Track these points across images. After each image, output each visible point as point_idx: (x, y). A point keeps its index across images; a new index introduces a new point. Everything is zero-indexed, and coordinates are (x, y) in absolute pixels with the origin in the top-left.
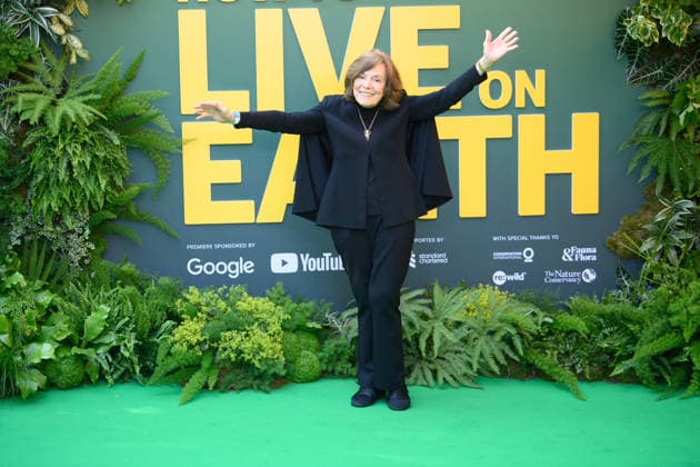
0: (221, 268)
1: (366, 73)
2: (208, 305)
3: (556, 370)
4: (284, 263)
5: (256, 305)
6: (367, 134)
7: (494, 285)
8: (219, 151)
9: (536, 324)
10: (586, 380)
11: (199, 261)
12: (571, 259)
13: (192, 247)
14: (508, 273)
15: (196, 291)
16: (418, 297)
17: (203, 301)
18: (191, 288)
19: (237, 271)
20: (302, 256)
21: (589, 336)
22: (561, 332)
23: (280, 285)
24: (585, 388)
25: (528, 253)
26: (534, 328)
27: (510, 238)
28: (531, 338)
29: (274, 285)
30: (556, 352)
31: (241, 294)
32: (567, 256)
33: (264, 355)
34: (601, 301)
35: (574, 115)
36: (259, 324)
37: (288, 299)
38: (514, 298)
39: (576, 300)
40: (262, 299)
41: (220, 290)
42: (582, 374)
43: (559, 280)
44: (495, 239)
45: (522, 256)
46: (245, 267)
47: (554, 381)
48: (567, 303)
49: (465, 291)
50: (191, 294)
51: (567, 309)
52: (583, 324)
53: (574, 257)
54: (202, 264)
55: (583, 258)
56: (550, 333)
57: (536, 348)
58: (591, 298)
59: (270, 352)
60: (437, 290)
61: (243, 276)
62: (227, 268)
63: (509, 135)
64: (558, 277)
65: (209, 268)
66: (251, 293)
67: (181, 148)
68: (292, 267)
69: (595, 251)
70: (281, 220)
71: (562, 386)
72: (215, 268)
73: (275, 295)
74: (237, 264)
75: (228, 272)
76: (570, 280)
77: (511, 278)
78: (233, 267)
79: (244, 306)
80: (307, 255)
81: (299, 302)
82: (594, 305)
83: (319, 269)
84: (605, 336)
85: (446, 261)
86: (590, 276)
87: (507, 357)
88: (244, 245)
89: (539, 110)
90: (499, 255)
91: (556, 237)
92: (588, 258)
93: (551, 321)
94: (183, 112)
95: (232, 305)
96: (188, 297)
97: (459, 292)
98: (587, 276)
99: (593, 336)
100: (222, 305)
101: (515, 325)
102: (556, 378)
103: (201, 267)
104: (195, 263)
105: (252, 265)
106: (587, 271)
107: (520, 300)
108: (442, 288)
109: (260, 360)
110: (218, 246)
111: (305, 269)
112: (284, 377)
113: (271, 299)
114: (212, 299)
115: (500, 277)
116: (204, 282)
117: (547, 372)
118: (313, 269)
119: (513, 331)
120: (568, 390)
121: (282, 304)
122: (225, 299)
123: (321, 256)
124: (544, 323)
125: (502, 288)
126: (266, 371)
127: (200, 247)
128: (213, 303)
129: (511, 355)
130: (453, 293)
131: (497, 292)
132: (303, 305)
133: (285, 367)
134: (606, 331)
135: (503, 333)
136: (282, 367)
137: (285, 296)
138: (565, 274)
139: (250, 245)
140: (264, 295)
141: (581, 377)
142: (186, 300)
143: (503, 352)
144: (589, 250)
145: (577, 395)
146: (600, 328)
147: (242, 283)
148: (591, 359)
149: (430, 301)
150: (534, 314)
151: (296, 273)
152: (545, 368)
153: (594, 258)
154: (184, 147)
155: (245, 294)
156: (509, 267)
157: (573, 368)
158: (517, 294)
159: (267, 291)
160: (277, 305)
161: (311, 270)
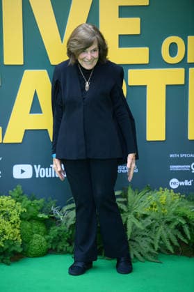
4: (23, 171)
5: (2, 202)
6: (87, 85)
7: (170, 188)
14: (180, 180)
20: (35, 166)
23: (19, 187)
27: (182, 156)
29: (15, 187)
33: (7, 237)
36: (4, 215)
37: (25, 198)
38: (184, 198)
40: (6, 197)
44: (171, 156)
45: (190, 168)
49: (150, 193)
59: (11, 235)
60: (130, 193)
63: (182, 82)
68: (28, 174)
70: (20, 141)
73: (16, 195)
77: (182, 183)
80: (39, 166)
81: (32, 200)
83: (47, 176)
85: (137, 171)
87: (179, 240)
90: (174, 168)
97: (145, 194)
101: (185, 218)
107: (189, 199)
108: (134, 190)
109: (3, 241)
111: (37, 176)
112: (21, 253)
113: (13, 197)
115: (174, 183)
118: (44, 176)
119: (183, 222)
121: (21, 201)
123: (49, 167)
125: (176, 191)
126: (8, 249)
129: (182, 239)
130: (141, 194)
131: (173, 194)
132: (35, 201)
133: (22, 246)
135: (176, 223)
136: (19, 246)
137: (22, 195)
140: (7, 195)
143: (176, 236)
149: (125, 199)
156: (181, 176)
158: (187, 195)
159: (10, 191)
160: (17, 201)
161: (41, 176)
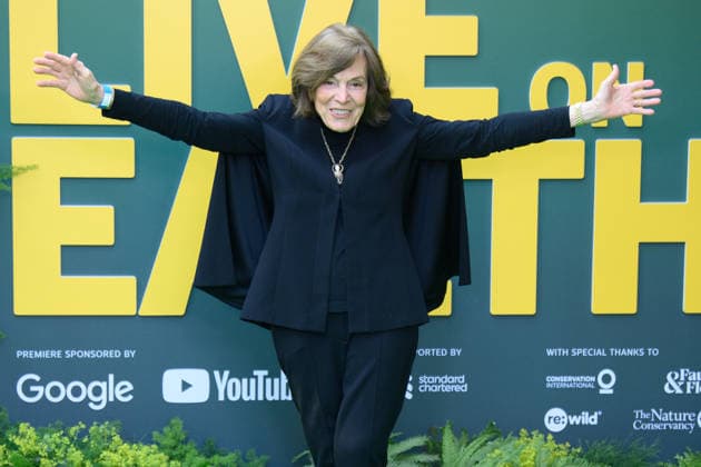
0: (77, 391)
1: (338, 76)
2: (51, 455)
4: (186, 386)
5: (136, 459)
6: (338, 171)
7: (546, 432)
8: (76, 190)
11: (37, 378)
12: (679, 391)
13: (25, 354)
14: (570, 413)
15: (31, 432)
16: (416, 450)
17: (43, 449)
18: (23, 427)
19: (103, 397)
20: (217, 373)
23: (177, 423)
25: (607, 379)
27: (576, 352)
29: (167, 423)
31: (110, 438)
32: (672, 385)
35: (691, 141)
37: (192, 451)
38: (581, 456)
40: (146, 449)
41: (73, 430)
43: (657, 426)
44: (550, 352)
45: (596, 383)
46: (117, 390)
49: (496, 442)
50: (23, 436)
53: (684, 387)
54: (43, 383)
60: (448, 440)
61: (114, 406)
62: (86, 391)
63: (580, 175)
64: (657, 421)
65: (55, 391)
66: (128, 438)
67: (9, 182)
68: (199, 394)
70: (181, 312)
72: (66, 392)
73: (168, 441)
74: (103, 385)
75: (87, 400)
76: (677, 427)
77: (575, 420)
78: (97, 391)
79: (116, 457)
80: (226, 373)
81: (210, 453)
83: (246, 398)
85: (464, 388)
88: (117, 354)
89: (632, 132)
90: (556, 381)
91: (654, 352)
94: (15, 119)
95: (94, 457)
96: (17, 442)
97: (484, 444)
100: (76, 456)
103: (40, 389)
104: (32, 382)
105: (130, 387)
107: (590, 459)
108: (457, 433)
110: (70, 354)
111: (221, 398)
113: (161, 448)
114: (58, 446)
115: (556, 419)
116: (44, 416)
118: (237, 398)
121: (181, 458)
122: (81, 446)
123: (250, 376)
125: (559, 437)
127: (38, 355)
128: (60, 453)
130: (476, 444)
131: (551, 445)
132: (216, 459)
137: (185, 442)
138: (668, 416)
139: (127, 354)
140: (149, 441)
142: (13, 447)
147: (111, 419)
149: (436, 458)
151: (207, 402)
154: (15, 181)
155: (117, 438)
156: (574, 401)
158: (585, 449)
159: (155, 434)
160: (171, 458)
161: (231, 398)
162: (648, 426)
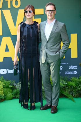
3: (68, 95)
4: (3, 71)
9: (63, 84)
10: (75, 97)
20: (8, 70)
21: (76, 87)
22: (69, 86)
23: (2, 77)
24: (75, 99)
25: (61, 68)
26: (63, 85)
28: (62, 88)
30: (68, 91)
32: (70, 68)
34: (78, 78)
35: (71, 34)
39: (73, 78)
42: (75, 96)
43: (69, 74)
47: (68, 98)
48: (71, 79)
51: (71, 80)
52: (74, 84)
53: (72, 68)
55: (74, 68)
56: (67, 86)
57: (64, 90)
58: (76, 78)
59: (0, 93)
68: (5, 72)
69: (77, 66)
70: (2, 61)
71: (70, 99)
73: (1, 79)
76: (71, 74)
80: (9, 69)
81: (7, 81)
82: (77, 79)
83: (12, 73)
84: (80, 87)
86: (76, 72)
91: (68, 63)
92: (75, 68)
93: (67, 83)
98: (75, 72)
99: (77, 87)
102: (68, 97)
106: (75, 71)
111: (8, 73)
112: (4, 99)
117: (66, 96)
118: (10, 73)
120: (71, 100)
121: (3, 81)
123: (12, 70)
124: (65, 84)
132: (8, 81)
133: (4, 96)
134: (80, 86)
137: (4, 79)
138: (70, 72)
141: (74, 97)
144: (75, 66)
145: (73, 101)
146: (79, 85)
148: (76, 92)
150: (63, 82)
151: (6, 74)
152: (66, 95)
153: (77, 68)
157: (72, 95)
160: (2, 82)
162: (67, 74)
